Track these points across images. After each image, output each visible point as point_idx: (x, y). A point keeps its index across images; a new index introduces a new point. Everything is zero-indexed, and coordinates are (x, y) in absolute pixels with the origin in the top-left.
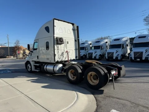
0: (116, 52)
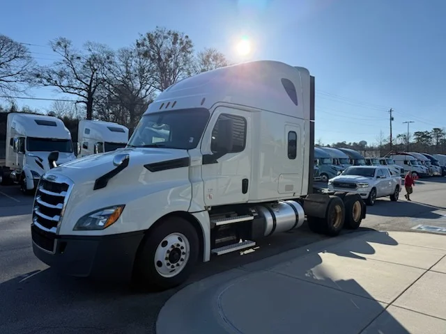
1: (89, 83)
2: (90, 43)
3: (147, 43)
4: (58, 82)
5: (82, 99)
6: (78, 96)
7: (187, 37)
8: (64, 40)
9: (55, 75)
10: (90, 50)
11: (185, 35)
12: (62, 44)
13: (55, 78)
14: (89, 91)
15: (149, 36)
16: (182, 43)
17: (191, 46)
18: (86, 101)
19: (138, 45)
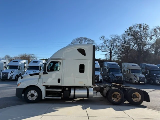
0: (11, 72)
1: (110, 48)
2: (111, 35)
3: (129, 31)
4: (101, 49)
5: (108, 53)
6: (107, 52)
7: (146, 24)
8: (103, 36)
9: (100, 47)
10: (111, 37)
11: (145, 24)
12: (103, 37)
13: (100, 48)
14: (110, 50)
15: (130, 28)
16: (143, 27)
17: (148, 27)
18: (110, 53)
19: (126, 32)
